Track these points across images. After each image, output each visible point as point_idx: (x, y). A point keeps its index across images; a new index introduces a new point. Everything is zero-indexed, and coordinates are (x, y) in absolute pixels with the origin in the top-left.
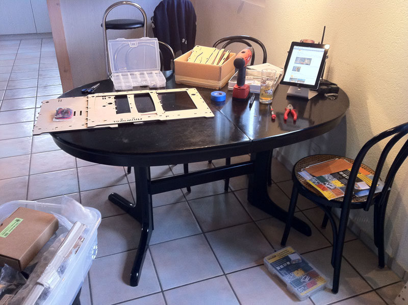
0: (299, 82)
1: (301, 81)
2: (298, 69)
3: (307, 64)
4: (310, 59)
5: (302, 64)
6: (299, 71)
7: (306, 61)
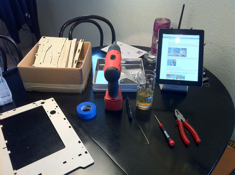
0: (178, 79)
1: (181, 77)
2: (174, 63)
3: (183, 56)
4: (185, 49)
5: (177, 56)
6: (175, 65)
7: (181, 52)
